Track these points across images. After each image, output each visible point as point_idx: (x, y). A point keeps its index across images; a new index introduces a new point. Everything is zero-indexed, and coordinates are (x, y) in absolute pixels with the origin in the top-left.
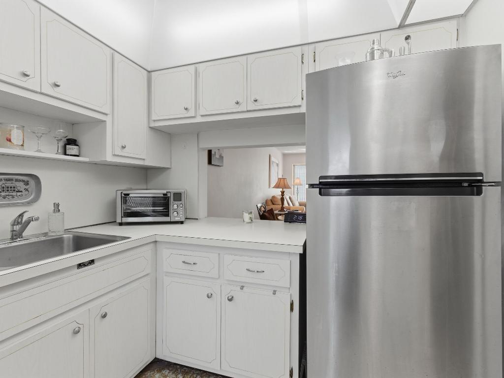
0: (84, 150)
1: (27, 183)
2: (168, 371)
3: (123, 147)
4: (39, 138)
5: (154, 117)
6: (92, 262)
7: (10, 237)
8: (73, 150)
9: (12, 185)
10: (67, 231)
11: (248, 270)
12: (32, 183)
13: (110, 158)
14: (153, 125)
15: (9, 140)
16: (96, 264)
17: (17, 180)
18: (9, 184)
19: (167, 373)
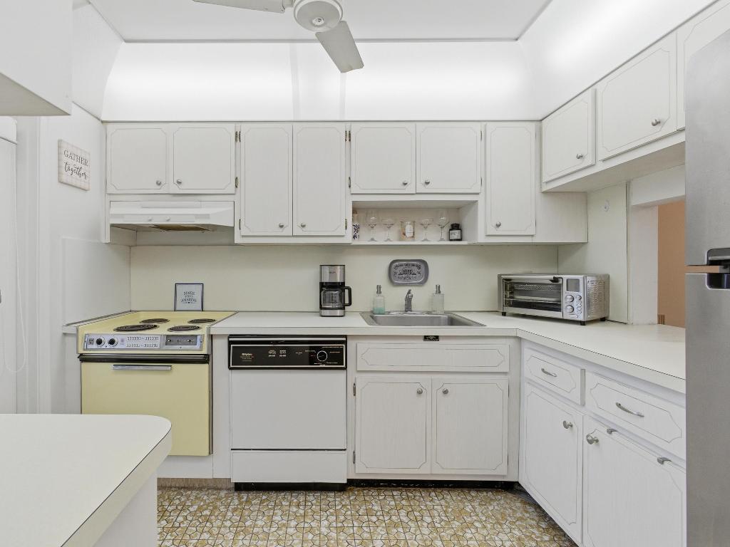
0: (466, 233)
1: (419, 267)
2: (533, 510)
3: (498, 226)
4: (426, 228)
5: (545, 179)
6: (436, 338)
7: (404, 309)
8: (456, 234)
9: (410, 269)
10: (446, 313)
11: (619, 405)
12: (423, 266)
13: (481, 239)
14: (546, 188)
15: (404, 234)
16: (441, 341)
17: (413, 265)
18: (407, 269)
19: (530, 510)
